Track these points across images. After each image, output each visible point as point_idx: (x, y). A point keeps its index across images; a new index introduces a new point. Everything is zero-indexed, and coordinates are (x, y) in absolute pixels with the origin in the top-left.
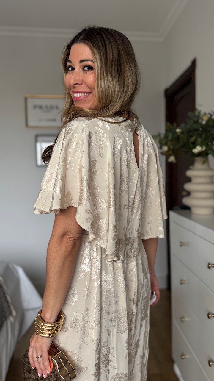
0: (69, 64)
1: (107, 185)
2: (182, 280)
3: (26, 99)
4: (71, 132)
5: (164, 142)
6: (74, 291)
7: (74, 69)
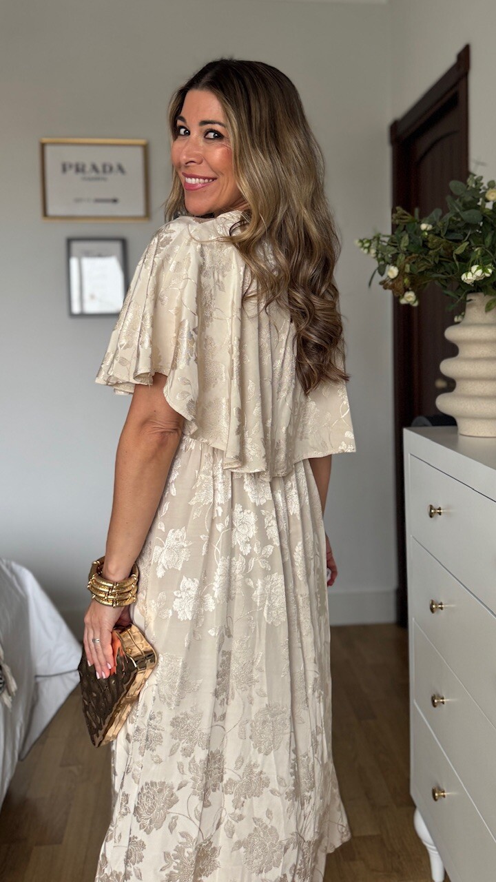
0: (180, 123)
1: (229, 339)
2: (433, 602)
3: (43, 146)
4: (168, 243)
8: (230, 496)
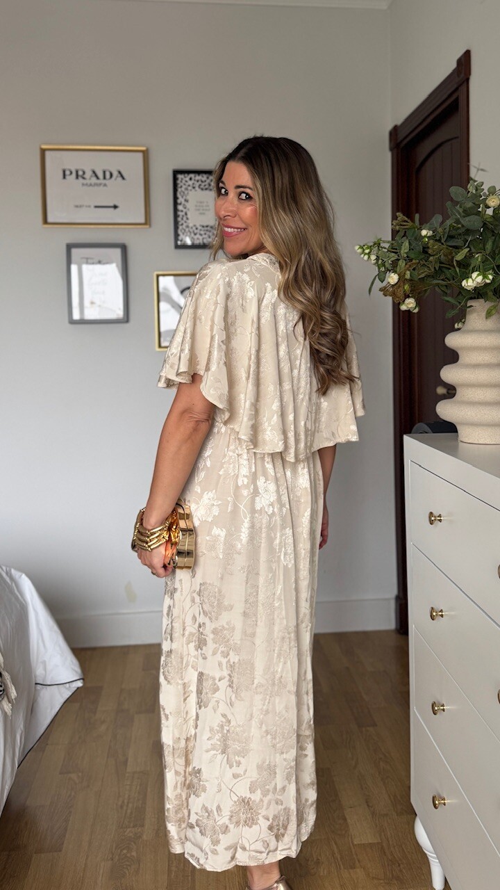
0: (222, 185)
3: (43, 153)
7: (228, 194)
8: (253, 470)
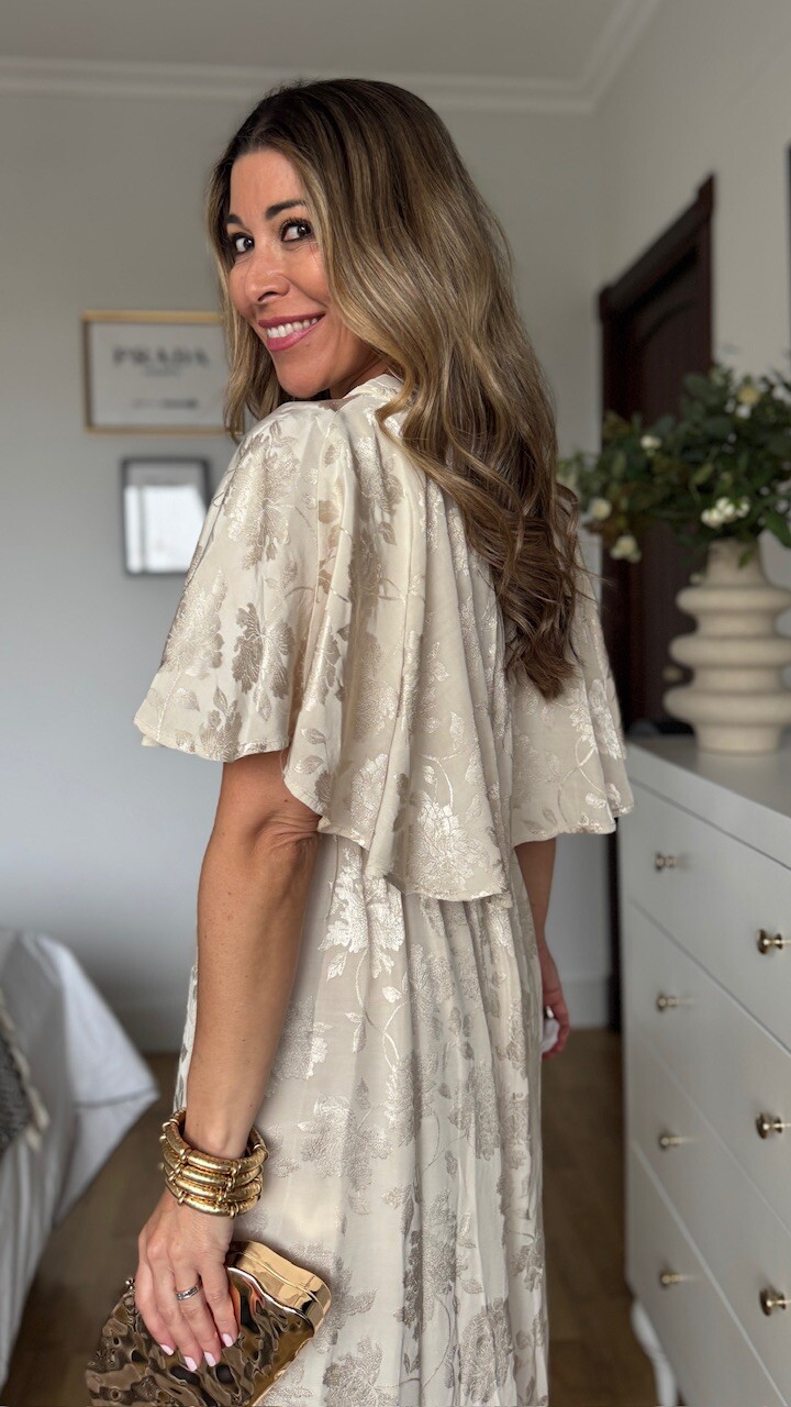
0: (232, 229)
2: (661, 996)
3: (86, 326)
5: (596, 486)
6: (312, 1026)
7: (253, 244)
